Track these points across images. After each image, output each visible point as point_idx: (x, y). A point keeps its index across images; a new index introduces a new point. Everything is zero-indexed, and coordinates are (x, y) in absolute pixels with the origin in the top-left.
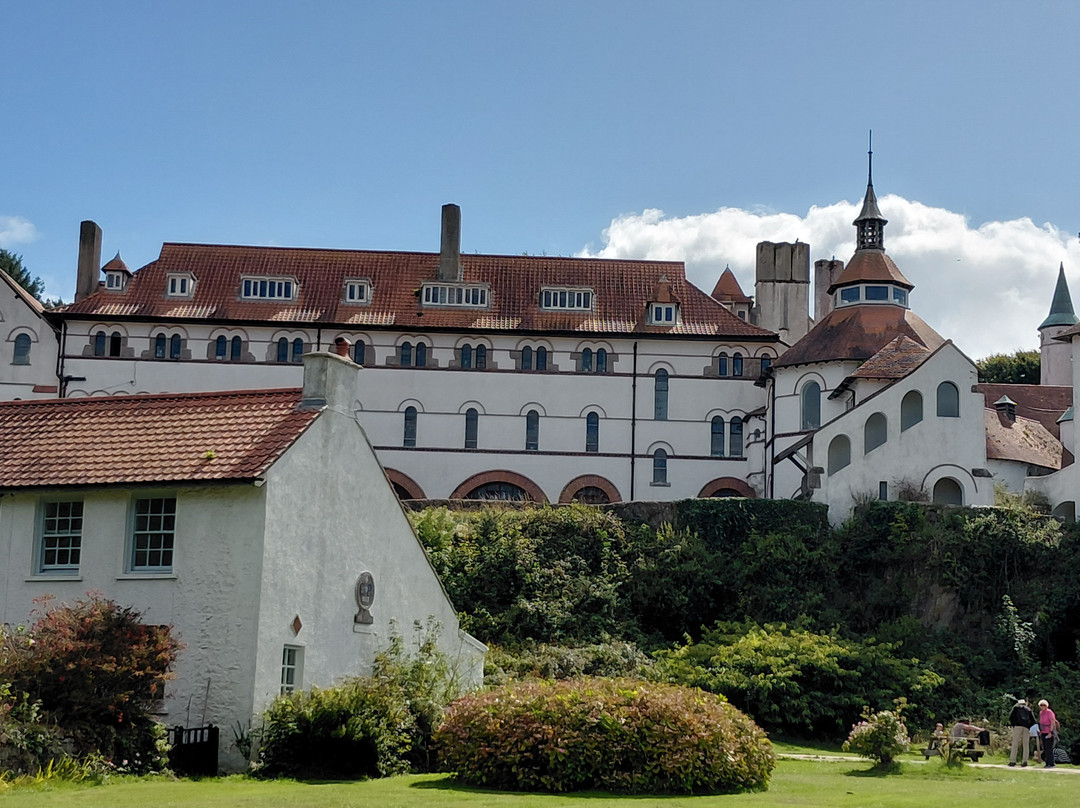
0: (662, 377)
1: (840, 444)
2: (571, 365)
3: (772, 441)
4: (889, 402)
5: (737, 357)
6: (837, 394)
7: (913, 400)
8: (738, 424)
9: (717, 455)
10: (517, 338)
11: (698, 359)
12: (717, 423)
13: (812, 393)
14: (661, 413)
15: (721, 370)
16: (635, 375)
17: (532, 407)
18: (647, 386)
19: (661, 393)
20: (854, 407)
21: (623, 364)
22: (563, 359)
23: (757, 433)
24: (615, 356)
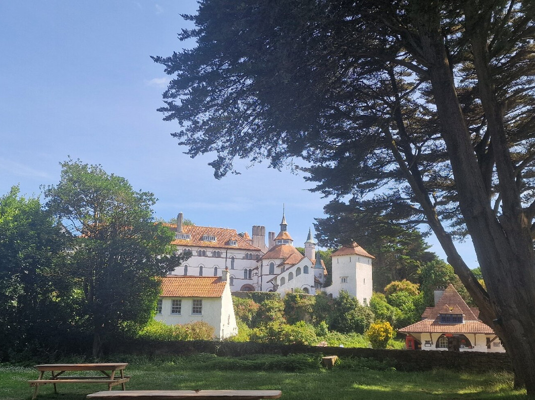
0: (233, 258)
1: (283, 279)
2: (211, 255)
3: (261, 276)
4: (293, 270)
5: (251, 254)
6: (279, 266)
7: (299, 269)
8: (250, 271)
9: (245, 278)
10: (197, 248)
11: (242, 254)
12: (246, 270)
13: (272, 266)
14: (232, 268)
15: (246, 257)
16: (226, 258)
17: (201, 265)
18: (229, 261)
19: (232, 262)
20: (284, 271)
21: (224, 255)
22: (209, 254)
23: (256, 273)
24: (222, 253)
